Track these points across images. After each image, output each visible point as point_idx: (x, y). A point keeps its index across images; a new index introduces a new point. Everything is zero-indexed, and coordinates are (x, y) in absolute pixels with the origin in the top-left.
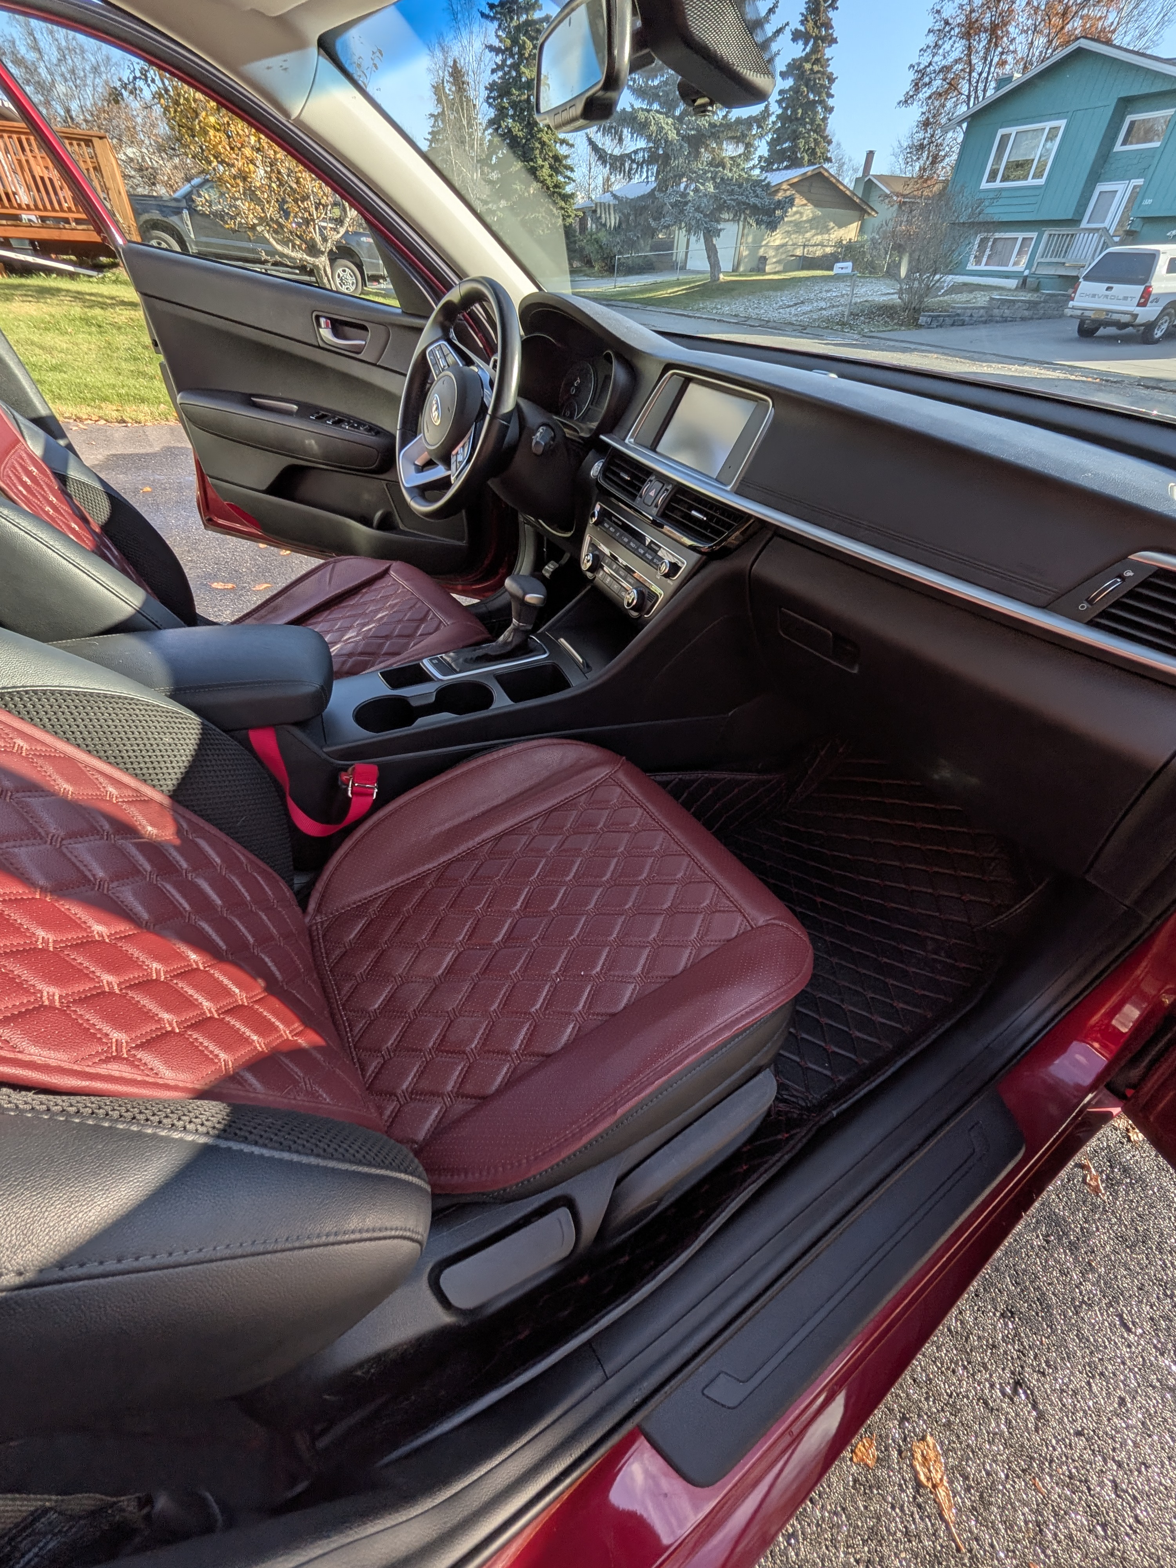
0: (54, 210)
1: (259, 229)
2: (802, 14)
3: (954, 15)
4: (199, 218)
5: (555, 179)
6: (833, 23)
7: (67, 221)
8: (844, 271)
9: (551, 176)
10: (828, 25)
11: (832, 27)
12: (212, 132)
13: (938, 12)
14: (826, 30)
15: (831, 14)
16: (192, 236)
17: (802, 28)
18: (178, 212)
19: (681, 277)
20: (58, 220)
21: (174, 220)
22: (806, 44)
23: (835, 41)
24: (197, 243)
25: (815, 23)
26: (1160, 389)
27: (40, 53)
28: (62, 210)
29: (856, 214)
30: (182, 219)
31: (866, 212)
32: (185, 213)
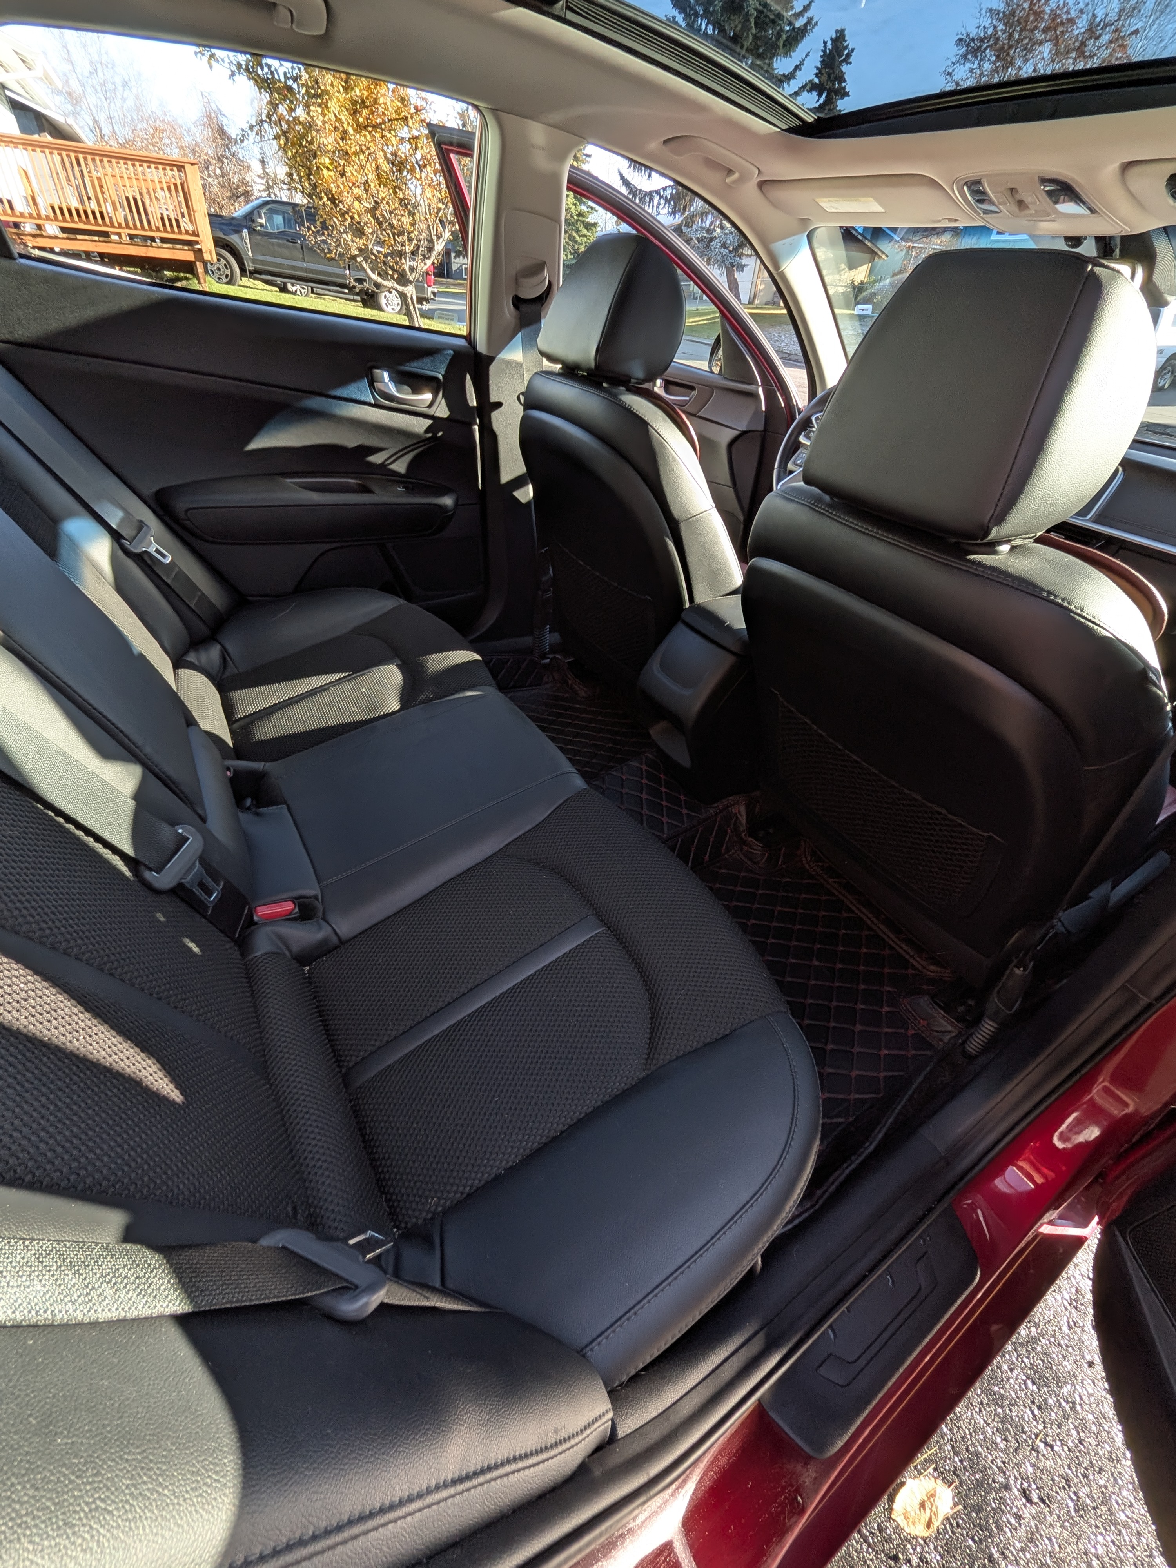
0: (143, 228)
1: (359, 259)
2: (817, 68)
3: (965, 77)
4: (259, 237)
5: (579, 208)
6: (846, 76)
7: (153, 239)
8: (864, 313)
9: (575, 205)
10: (841, 79)
11: (845, 81)
12: (325, 171)
13: (950, 74)
14: (840, 83)
15: (845, 68)
16: (250, 254)
17: (817, 81)
18: (238, 231)
19: (700, 308)
20: (145, 238)
21: (234, 239)
22: (820, 95)
23: (847, 94)
24: (254, 261)
25: (829, 76)
26: (1168, 434)
27: (73, 65)
28: (151, 229)
29: (867, 256)
30: (241, 238)
31: (876, 254)
32: (245, 232)
